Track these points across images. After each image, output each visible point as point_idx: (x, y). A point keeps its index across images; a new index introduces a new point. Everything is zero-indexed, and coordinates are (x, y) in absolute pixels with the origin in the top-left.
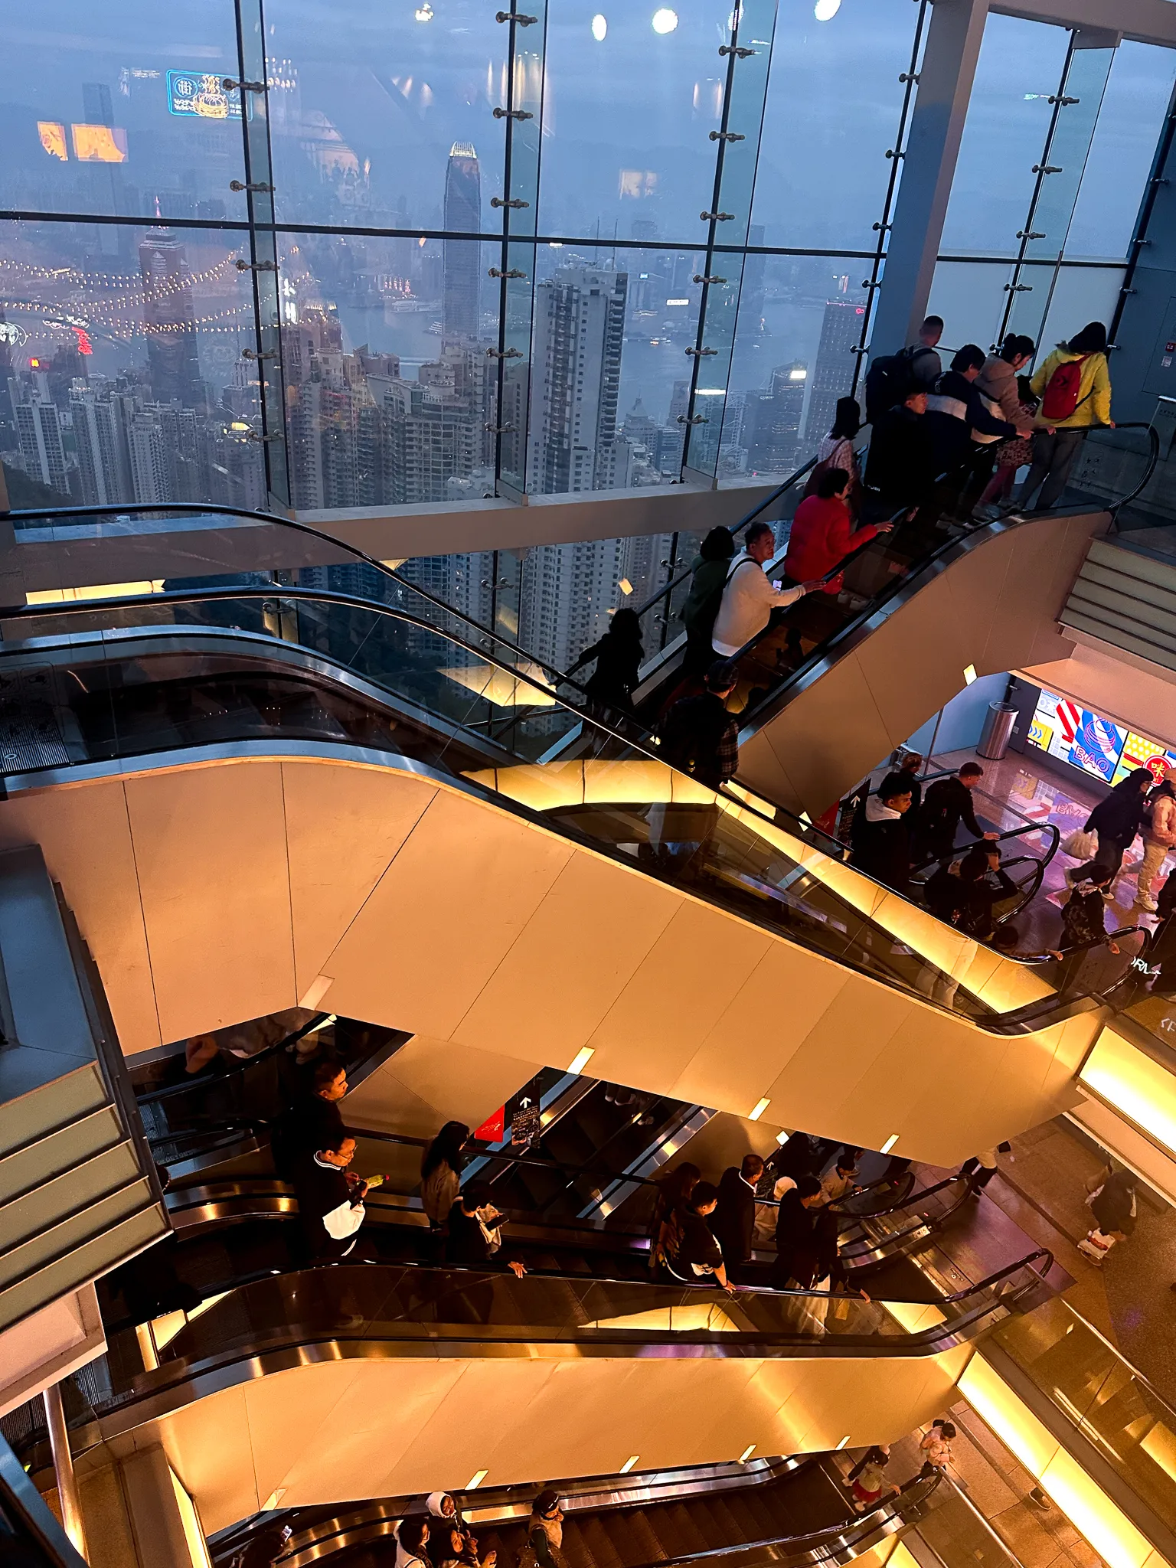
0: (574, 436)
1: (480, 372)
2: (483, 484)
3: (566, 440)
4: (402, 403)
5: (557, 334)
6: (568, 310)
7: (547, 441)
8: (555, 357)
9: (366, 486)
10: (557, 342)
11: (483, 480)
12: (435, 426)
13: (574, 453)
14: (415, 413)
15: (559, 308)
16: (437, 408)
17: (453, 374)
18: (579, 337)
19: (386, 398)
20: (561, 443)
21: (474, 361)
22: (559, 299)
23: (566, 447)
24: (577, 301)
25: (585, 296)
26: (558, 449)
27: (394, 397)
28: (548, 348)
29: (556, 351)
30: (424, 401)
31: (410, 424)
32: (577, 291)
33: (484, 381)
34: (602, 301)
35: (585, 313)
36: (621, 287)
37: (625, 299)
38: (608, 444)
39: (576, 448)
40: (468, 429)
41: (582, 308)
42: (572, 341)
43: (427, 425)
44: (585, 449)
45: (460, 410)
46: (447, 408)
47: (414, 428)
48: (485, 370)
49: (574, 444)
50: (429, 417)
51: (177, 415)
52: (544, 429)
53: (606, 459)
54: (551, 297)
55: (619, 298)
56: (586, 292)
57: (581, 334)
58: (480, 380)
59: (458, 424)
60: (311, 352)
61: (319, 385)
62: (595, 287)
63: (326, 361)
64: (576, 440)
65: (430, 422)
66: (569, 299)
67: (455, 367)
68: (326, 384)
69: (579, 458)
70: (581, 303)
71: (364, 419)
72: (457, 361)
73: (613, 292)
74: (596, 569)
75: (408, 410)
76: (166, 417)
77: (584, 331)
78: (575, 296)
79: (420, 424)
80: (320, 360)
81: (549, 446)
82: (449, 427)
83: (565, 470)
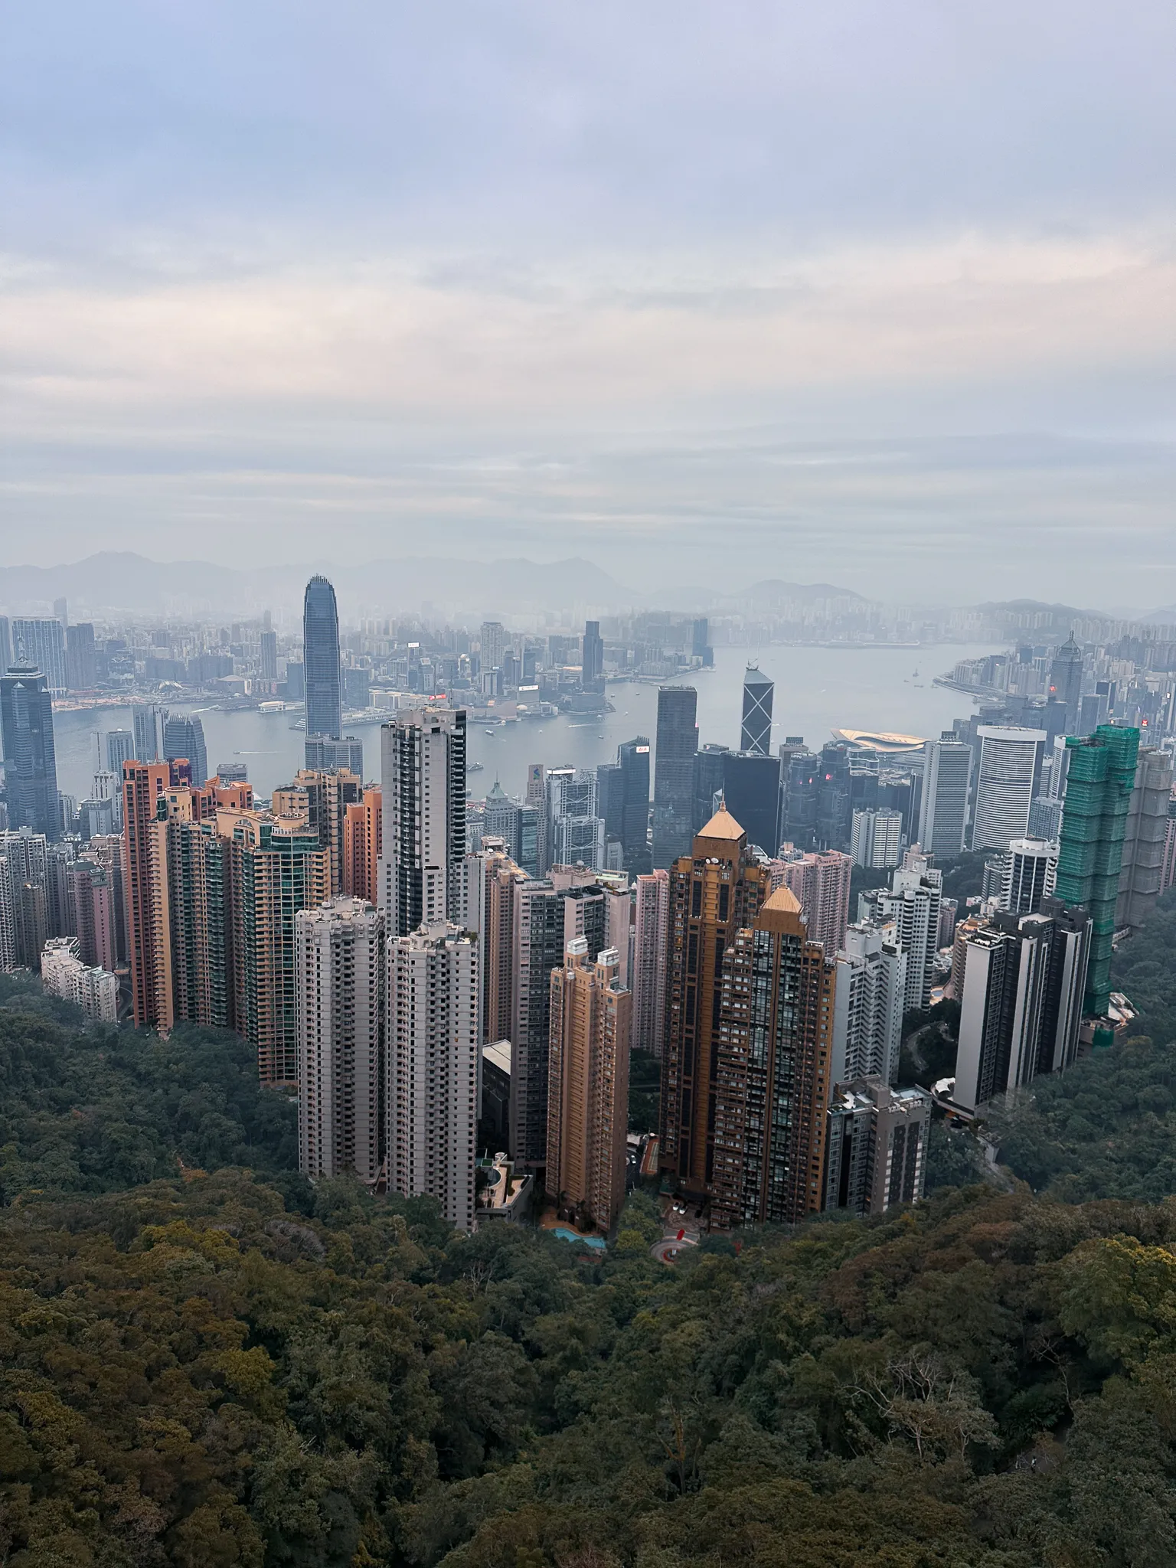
0: (424, 857)
1: (334, 791)
2: (332, 915)
3: (417, 860)
4: (253, 834)
5: (402, 767)
6: (412, 746)
7: (399, 862)
8: (402, 788)
10: (402, 775)
11: (332, 911)
12: (284, 857)
13: (425, 873)
14: (264, 845)
15: (402, 745)
16: (287, 840)
17: (307, 795)
18: (423, 770)
19: (236, 830)
20: (413, 863)
21: (327, 781)
22: (402, 737)
23: (417, 866)
24: (420, 739)
25: (426, 735)
26: (409, 869)
27: (245, 829)
28: (395, 780)
29: (403, 782)
30: (272, 834)
31: (260, 857)
32: (419, 730)
33: (339, 798)
34: (443, 738)
35: (427, 749)
36: (460, 723)
37: (465, 733)
38: (459, 860)
39: (427, 868)
40: (318, 857)
41: (425, 745)
42: (417, 774)
43: (276, 856)
44: (437, 868)
45: (310, 839)
46: (296, 839)
47: (264, 860)
48: (339, 789)
49: (425, 865)
50: (279, 848)
51: (26, 842)
52: (395, 852)
53: (459, 874)
54: (394, 736)
55: (460, 732)
56: (427, 729)
57: (424, 768)
58: (334, 799)
59: (308, 852)
60: (160, 789)
61: (166, 822)
62: (436, 725)
63: (174, 799)
64: (427, 860)
65: (280, 853)
66: (412, 738)
67: (310, 789)
68: (174, 821)
69: (431, 877)
70: (423, 741)
71: (213, 852)
72: (310, 783)
73: (453, 727)
74: (453, 992)
75: (258, 842)
77: (427, 764)
78: (417, 734)
79: (270, 856)
80: (168, 798)
81: (402, 868)
82: (300, 856)
83: (418, 889)
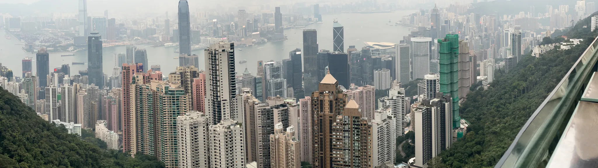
0: (221, 96)
1: (189, 74)
2: (190, 117)
3: (219, 98)
4: (162, 89)
5: (212, 65)
6: (215, 57)
7: (212, 99)
8: (212, 72)
9: (150, 117)
10: (212, 67)
11: (190, 116)
12: (173, 97)
13: (222, 102)
14: (166, 93)
15: (212, 56)
16: (174, 91)
17: (180, 76)
18: (220, 65)
19: (157, 88)
20: (217, 99)
21: (187, 70)
22: (212, 54)
23: (219, 100)
24: (218, 54)
25: (220, 52)
26: (216, 101)
27: (160, 87)
28: (210, 69)
29: (213, 70)
30: (169, 89)
31: (165, 97)
32: (218, 51)
33: (191, 76)
34: (226, 53)
35: (221, 57)
36: (232, 47)
37: (234, 51)
38: (234, 97)
39: (223, 100)
40: (184, 97)
41: (220, 56)
42: (217, 66)
43: (170, 97)
44: (226, 100)
45: (181, 91)
46: (177, 91)
47: (166, 98)
48: (191, 73)
49: (222, 99)
50: (171, 94)
51: (93, 89)
52: (211, 95)
53: (234, 102)
54: (209, 53)
55: (232, 51)
56: (220, 50)
57: (220, 64)
58: (189, 77)
59: (181, 96)
60: (133, 73)
61: (135, 85)
62: (223, 49)
63: (137, 77)
64: (222, 98)
65: (171, 96)
66: (215, 54)
67: (181, 73)
68: (137, 84)
69: (224, 104)
70: (219, 54)
71: (150, 95)
72: (181, 71)
73: (230, 49)
74: (234, 145)
75: (164, 92)
76: (89, 90)
77: (221, 63)
78: (217, 52)
79: (168, 97)
80: (136, 76)
81: (214, 101)
82: (178, 97)
83: (220, 108)
